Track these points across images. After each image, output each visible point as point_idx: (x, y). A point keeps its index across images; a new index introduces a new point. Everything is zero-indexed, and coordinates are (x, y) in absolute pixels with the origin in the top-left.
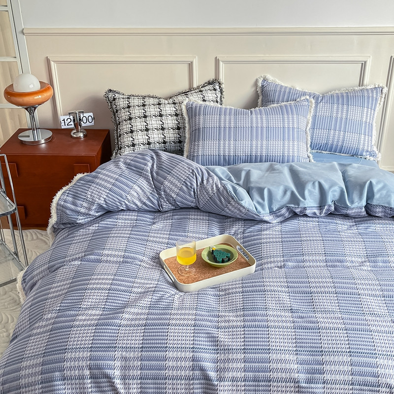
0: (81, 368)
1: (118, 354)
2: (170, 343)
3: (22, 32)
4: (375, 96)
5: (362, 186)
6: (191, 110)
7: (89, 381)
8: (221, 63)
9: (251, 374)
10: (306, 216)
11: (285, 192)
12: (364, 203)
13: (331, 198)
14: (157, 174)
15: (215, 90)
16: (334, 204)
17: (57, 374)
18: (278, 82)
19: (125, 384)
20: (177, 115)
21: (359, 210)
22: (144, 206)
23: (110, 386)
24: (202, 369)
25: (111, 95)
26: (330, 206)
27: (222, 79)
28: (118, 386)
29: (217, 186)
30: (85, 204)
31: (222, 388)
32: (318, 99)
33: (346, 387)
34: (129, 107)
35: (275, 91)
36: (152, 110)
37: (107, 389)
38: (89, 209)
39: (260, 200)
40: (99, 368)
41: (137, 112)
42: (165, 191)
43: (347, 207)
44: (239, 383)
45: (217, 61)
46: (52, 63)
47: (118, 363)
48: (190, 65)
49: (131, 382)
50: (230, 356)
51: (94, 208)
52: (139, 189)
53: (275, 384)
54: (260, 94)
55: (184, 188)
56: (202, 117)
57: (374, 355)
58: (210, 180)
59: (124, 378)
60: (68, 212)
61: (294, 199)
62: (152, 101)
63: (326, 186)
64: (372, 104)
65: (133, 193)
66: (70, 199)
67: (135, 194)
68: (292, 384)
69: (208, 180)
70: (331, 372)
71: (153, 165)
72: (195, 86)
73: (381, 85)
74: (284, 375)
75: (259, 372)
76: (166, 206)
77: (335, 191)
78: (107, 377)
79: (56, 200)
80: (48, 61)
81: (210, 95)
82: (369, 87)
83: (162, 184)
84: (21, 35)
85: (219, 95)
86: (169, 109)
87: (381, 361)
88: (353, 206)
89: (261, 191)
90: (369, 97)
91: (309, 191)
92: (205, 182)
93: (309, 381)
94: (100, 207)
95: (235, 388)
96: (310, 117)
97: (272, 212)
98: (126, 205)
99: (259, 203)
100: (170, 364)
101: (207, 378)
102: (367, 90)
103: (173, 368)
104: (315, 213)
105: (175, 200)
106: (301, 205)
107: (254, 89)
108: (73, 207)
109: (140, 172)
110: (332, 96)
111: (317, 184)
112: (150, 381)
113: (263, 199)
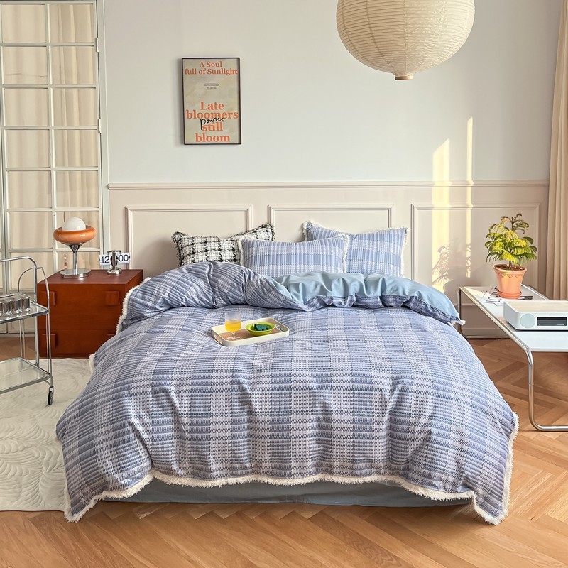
0: (143, 386)
1: (175, 376)
2: (216, 367)
3: (107, 187)
4: (400, 234)
5: (377, 282)
6: (245, 244)
7: (151, 396)
8: (272, 210)
9: (276, 385)
10: (333, 306)
11: (316, 286)
12: (379, 293)
13: (353, 290)
14: (213, 275)
15: (267, 231)
16: (356, 295)
17: (126, 392)
18: (321, 226)
19: (179, 397)
20: (233, 249)
21: (376, 300)
22: (201, 302)
23: (167, 399)
24: (239, 383)
25: (178, 236)
26: (351, 296)
27: (273, 223)
28: (173, 398)
29: (261, 281)
30: (152, 299)
31: (254, 396)
32: (353, 236)
33: (348, 392)
34: (193, 244)
35: (318, 232)
36: (212, 246)
37: (164, 401)
38: (155, 303)
39: (297, 293)
40: (159, 385)
41: (199, 247)
42: (219, 288)
43: (366, 298)
44: (267, 392)
45: (269, 208)
46: (129, 212)
47: (174, 382)
48: (247, 212)
49: (183, 394)
50: (261, 374)
51: (159, 301)
52: (197, 287)
53: (295, 391)
54: (306, 236)
55: (235, 284)
56: (254, 248)
57: (370, 370)
58: (256, 277)
59: (178, 392)
60: (138, 305)
61: (323, 291)
62: (212, 239)
63: (348, 281)
64: (398, 241)
65: (192, 289)
66: (140, 294)
67: (194, 291)
68: (307, 391)
69: (254, 277)
70: (337, 381)
71: (210, 270)
72: (250, 229)
73: (405, 227)
74: (301, 385)
75: (282, 383)
76: (220, 302)
77: (356, 285)
78: (166, 391)
79: (128, 295)
80: (126, 209)
81: (263, 235)
82: (395, 229)
83: (217, 282)
84: (106, 189)
85: (271, 236)
86: (228, 245)
87: (374, 373)
88: (369, 296)
89: (296, 286)
90: (395, 235)
91: (335, 285)
92: (251, 279)
93: (320, 388)
94: (164, 300)
95: (264, 396)
96: (346, 249)
97: (306, 303)
98: (186, 300)
99: (295, 294)
100: (215, 380)
101: (243, 389)
102: (394, 231)
103: (217, 384)
104: (340, 303)
105: (227, 296)
106: (329, 295)
107: (300, 232)
108: (142, 301)
109: (199, 274)
110: (365, 235)
111: (341, 280)
112: (198, 394)
113: (298, 291)
